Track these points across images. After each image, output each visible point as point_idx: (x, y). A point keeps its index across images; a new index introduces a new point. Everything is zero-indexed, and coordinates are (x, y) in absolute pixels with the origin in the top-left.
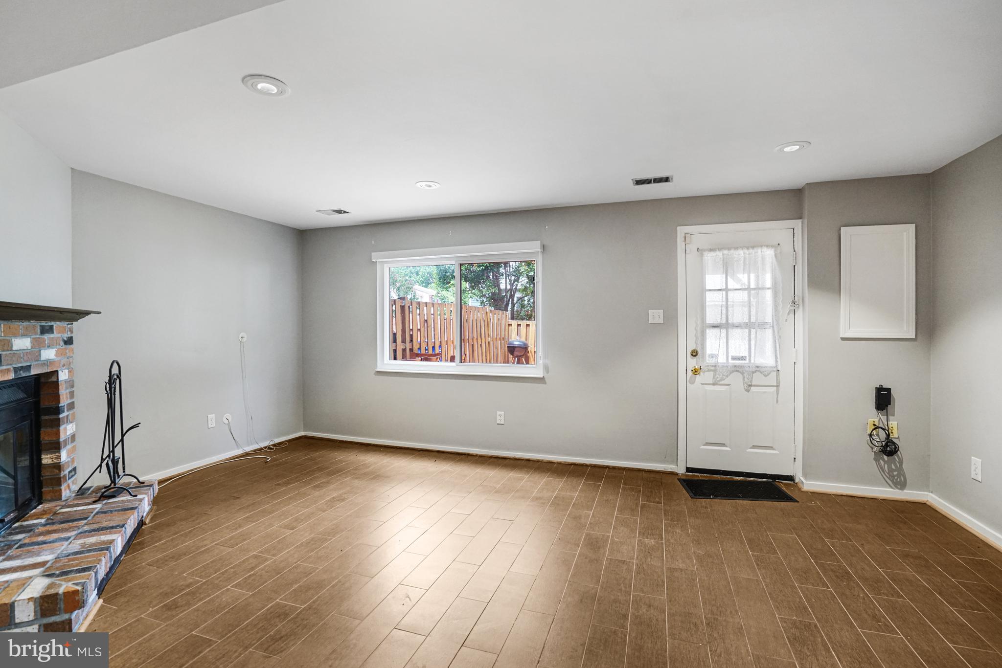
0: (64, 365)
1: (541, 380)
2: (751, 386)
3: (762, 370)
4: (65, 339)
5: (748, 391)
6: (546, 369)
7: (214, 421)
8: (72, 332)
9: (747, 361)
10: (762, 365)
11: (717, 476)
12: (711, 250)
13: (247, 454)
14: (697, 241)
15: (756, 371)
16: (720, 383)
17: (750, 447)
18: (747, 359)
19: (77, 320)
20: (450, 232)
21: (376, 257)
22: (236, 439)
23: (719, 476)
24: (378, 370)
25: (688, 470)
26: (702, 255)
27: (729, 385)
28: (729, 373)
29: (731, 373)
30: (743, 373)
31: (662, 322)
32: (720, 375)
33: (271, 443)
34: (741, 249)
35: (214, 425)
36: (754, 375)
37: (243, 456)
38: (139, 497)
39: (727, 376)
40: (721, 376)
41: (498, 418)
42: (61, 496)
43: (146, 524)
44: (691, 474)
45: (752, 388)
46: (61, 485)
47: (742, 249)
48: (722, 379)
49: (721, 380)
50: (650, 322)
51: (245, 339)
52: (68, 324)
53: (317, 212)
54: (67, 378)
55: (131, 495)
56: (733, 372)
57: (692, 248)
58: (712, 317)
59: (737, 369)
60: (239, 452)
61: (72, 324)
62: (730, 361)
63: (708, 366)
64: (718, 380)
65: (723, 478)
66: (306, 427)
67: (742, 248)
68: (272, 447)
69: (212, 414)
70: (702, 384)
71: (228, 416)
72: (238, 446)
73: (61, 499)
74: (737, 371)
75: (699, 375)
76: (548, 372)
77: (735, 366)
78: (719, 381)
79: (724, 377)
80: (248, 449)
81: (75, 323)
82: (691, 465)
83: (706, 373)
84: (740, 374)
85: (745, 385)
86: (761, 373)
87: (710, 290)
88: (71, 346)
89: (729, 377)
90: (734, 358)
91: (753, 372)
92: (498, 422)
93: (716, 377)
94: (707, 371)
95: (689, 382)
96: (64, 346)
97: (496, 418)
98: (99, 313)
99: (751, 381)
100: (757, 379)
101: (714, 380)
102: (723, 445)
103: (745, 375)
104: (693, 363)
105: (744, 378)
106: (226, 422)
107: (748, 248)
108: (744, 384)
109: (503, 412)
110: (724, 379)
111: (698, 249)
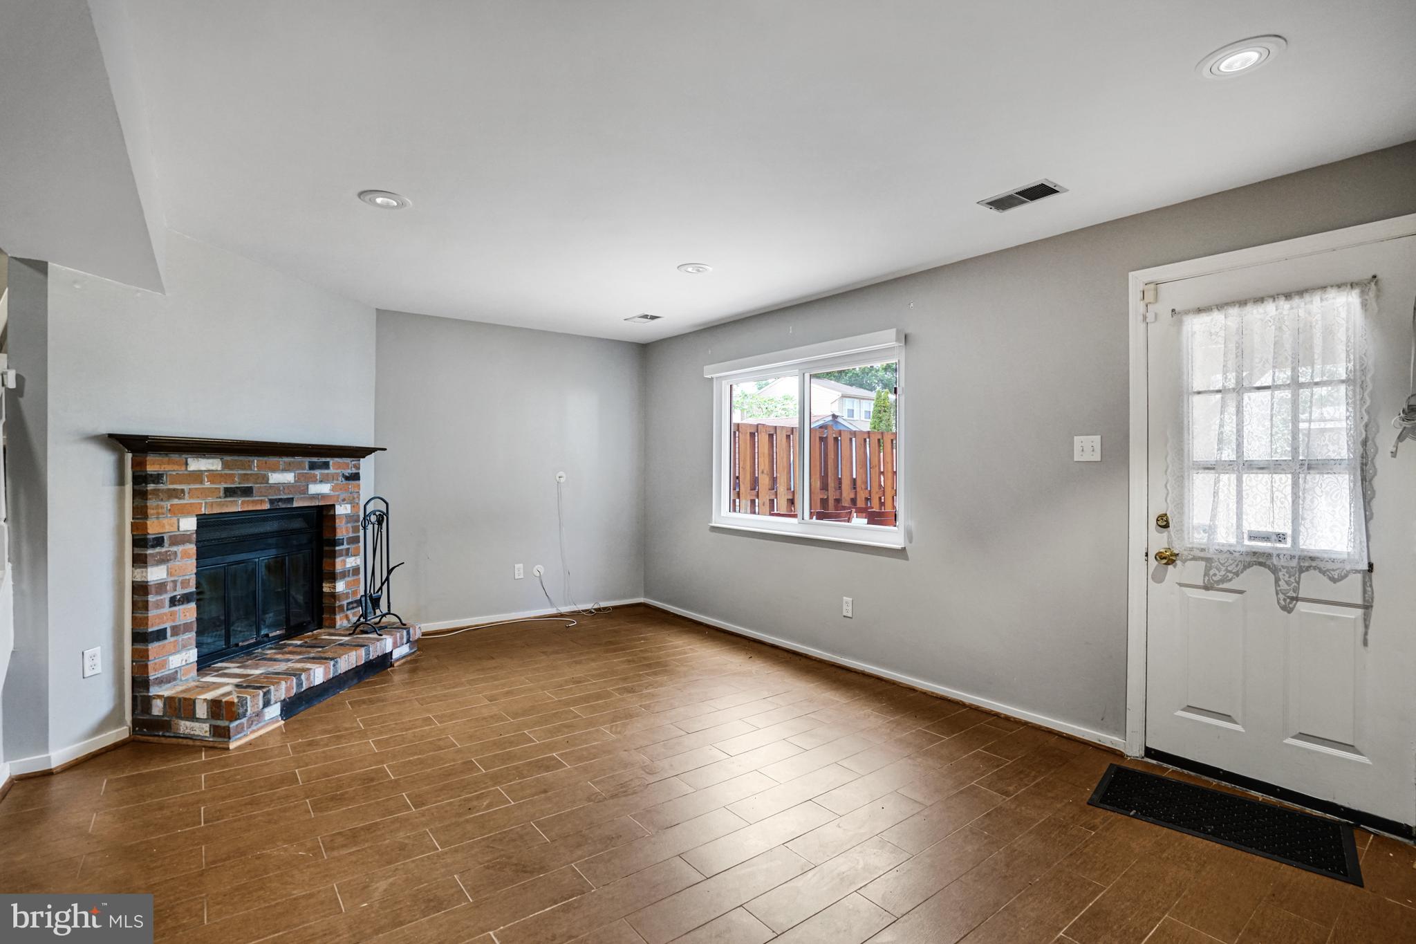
0: (344, 500)
1: (901, 553)
2: (1297, 599)
3: (1321, 565)
4: (347, 475)
5: (1289, 610)
6: (909, 536)
7: (522, 571)
8: (359, 468)
9: (1288, 544)
10: (1325, 556)
11: (1211, 780)
12: (1199, 311)
13: (562, 615)
14: (1172, 296)
15: (1308, 568)
16: (1221, 586)
17: (1294, 734)
18: (1289, 540)
19: (364, 457)
20: (791, 328)
21: (709, 372)
22: (550, 596)
23: (1215, 782)
24: (713, 524)
25: (1149, 752)
26: (1180, 323)
27: (1241, 592)
28: (1240, 566)
29: (1245, 568)
30: (1274, 570)
31: (1099, 460)
32: (1219, 570)
33: (596, 607)
34: (1271, 300)
35: (522, 576)
36: (1303, 575)
37: (556, 617)
38: (384, 637)
39: (1237, 574)
40: (1223, 573)
41: (845, 607)
42: (335, 624)
43: (393, 666)
44: (1154, 762)
45: (1299, 603)
46: (335, 614)
47: (1274, 300)
48: (1224, 580)
49: (1222, 581)
50: (1075, 460)
51: (562, 480)
52: (353, 461)
53: (626, 321)
54: (350, 512)
55: (378, 634)
56: (1248, 566)
57: (1163, 308)
58: (1202, 445)
59: (1259, 560)
60: (552, 611)
61: (359, 460)
62: (1247, 542)
63: (1191, 549)
64: (1215, 578)
65: (1225, 787)
66: (647, 594)
67: (1274, 297)
68: (594, 611)
69: (520, 563)
70: (1181, 585)
71: (540, 567)
72: (552, 605)
73: (335, 627)
74: (1261, 564)
75: (1175, 567)
76: (911, 542)
77: (1255, 553)
78: (1218, 582)
79: (1230, 575)
80: (565, 609)
81: (361, 459)
82: (1153, 744)
83: (1189, 563)
84: (1267, 570)
85: (1282, 596)
86: (1323, 572)
87: (1199, 393)
88: (357, 482)
89: (1242, 576)
90: (1253, 537)
91: (1302, 570)
92: (845, 614)
93: (1212, 572)
94: (1191, 559)
95: (1153, 578)
96: (345, 482)
97: (842, 606)
98: (385, 449)
99: (1296, 590)
100: (1311, 584)
101: (1207, 578)
102: (1227, 717)
103: (1280, 574)
104: (1160, 541)
105: (1277, 581)
106: (538, 574)
107: (1288, 296)
108: (1277, 594)
109: (851, 599)
110: (1230, 580)
111: (1173, 310)
